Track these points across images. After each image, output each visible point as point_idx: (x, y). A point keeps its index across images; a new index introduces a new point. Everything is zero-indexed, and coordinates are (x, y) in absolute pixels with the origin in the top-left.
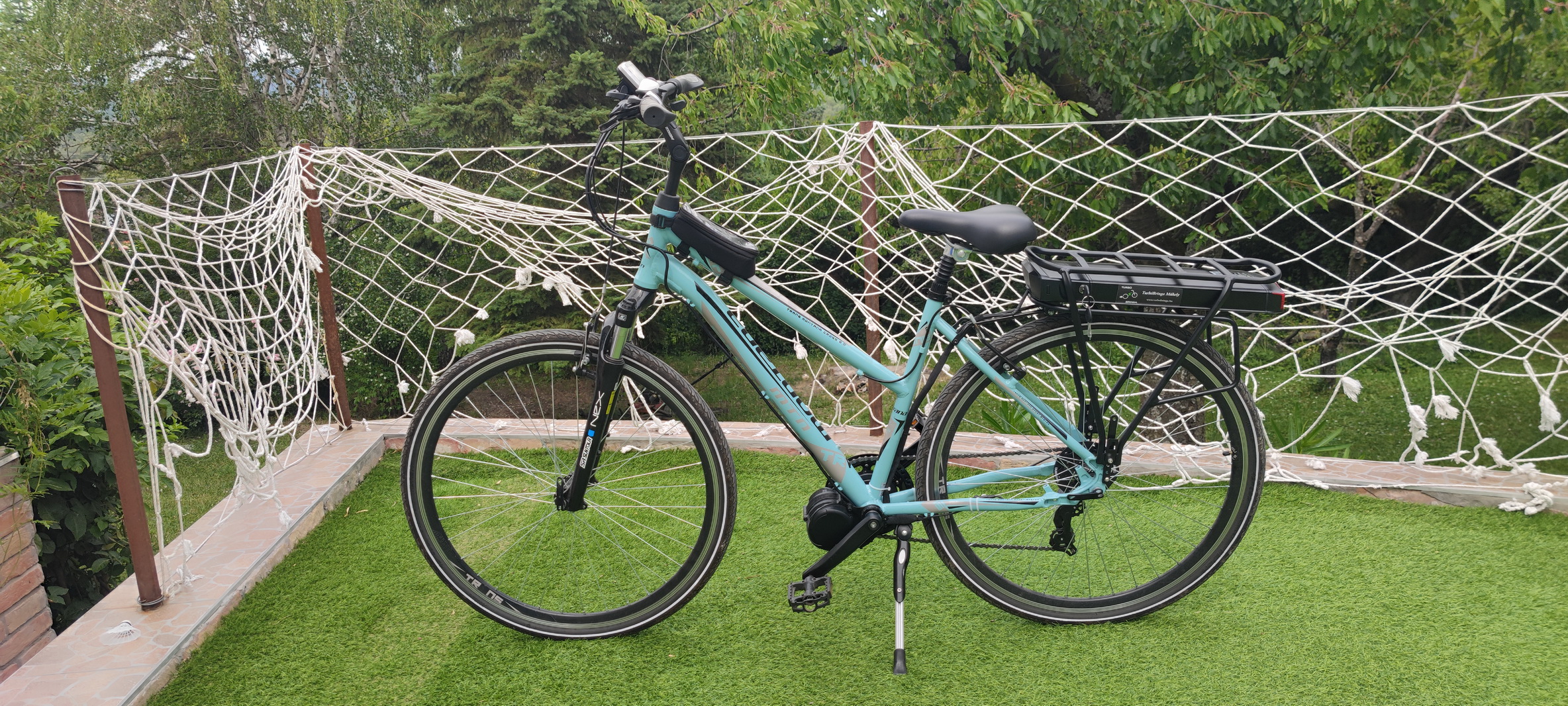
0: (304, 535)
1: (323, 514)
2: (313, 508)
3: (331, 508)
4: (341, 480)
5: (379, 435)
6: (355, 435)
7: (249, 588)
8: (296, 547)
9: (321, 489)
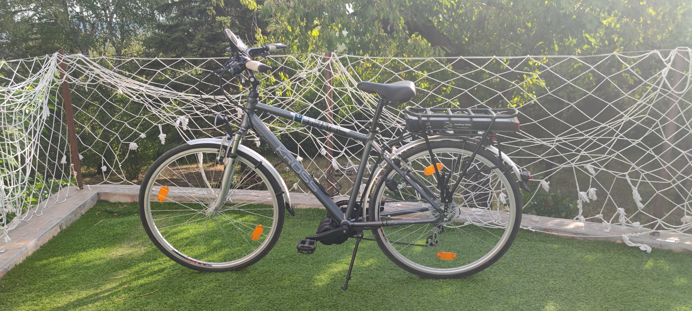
0: (47, 240)
1: (59, 231)
2: (53, 228)
3: (64, 227)
4: (71, 214)
5: (96, 192)
6: (84, 192)
7: (11, 268)
8: (41, 247)
9: (59, 218)
